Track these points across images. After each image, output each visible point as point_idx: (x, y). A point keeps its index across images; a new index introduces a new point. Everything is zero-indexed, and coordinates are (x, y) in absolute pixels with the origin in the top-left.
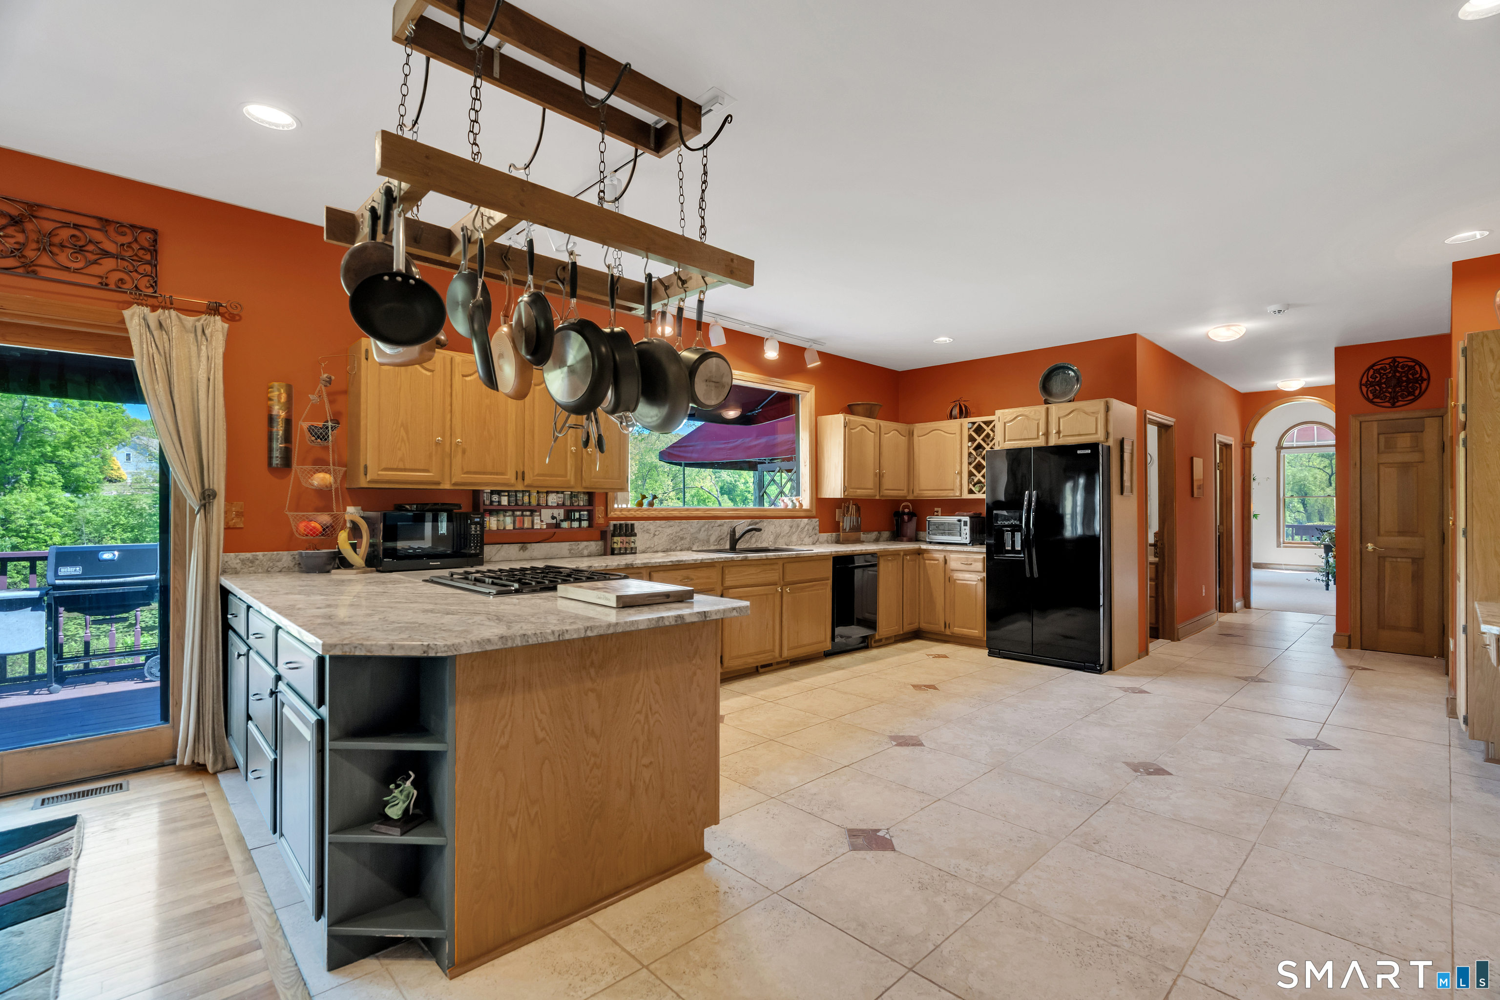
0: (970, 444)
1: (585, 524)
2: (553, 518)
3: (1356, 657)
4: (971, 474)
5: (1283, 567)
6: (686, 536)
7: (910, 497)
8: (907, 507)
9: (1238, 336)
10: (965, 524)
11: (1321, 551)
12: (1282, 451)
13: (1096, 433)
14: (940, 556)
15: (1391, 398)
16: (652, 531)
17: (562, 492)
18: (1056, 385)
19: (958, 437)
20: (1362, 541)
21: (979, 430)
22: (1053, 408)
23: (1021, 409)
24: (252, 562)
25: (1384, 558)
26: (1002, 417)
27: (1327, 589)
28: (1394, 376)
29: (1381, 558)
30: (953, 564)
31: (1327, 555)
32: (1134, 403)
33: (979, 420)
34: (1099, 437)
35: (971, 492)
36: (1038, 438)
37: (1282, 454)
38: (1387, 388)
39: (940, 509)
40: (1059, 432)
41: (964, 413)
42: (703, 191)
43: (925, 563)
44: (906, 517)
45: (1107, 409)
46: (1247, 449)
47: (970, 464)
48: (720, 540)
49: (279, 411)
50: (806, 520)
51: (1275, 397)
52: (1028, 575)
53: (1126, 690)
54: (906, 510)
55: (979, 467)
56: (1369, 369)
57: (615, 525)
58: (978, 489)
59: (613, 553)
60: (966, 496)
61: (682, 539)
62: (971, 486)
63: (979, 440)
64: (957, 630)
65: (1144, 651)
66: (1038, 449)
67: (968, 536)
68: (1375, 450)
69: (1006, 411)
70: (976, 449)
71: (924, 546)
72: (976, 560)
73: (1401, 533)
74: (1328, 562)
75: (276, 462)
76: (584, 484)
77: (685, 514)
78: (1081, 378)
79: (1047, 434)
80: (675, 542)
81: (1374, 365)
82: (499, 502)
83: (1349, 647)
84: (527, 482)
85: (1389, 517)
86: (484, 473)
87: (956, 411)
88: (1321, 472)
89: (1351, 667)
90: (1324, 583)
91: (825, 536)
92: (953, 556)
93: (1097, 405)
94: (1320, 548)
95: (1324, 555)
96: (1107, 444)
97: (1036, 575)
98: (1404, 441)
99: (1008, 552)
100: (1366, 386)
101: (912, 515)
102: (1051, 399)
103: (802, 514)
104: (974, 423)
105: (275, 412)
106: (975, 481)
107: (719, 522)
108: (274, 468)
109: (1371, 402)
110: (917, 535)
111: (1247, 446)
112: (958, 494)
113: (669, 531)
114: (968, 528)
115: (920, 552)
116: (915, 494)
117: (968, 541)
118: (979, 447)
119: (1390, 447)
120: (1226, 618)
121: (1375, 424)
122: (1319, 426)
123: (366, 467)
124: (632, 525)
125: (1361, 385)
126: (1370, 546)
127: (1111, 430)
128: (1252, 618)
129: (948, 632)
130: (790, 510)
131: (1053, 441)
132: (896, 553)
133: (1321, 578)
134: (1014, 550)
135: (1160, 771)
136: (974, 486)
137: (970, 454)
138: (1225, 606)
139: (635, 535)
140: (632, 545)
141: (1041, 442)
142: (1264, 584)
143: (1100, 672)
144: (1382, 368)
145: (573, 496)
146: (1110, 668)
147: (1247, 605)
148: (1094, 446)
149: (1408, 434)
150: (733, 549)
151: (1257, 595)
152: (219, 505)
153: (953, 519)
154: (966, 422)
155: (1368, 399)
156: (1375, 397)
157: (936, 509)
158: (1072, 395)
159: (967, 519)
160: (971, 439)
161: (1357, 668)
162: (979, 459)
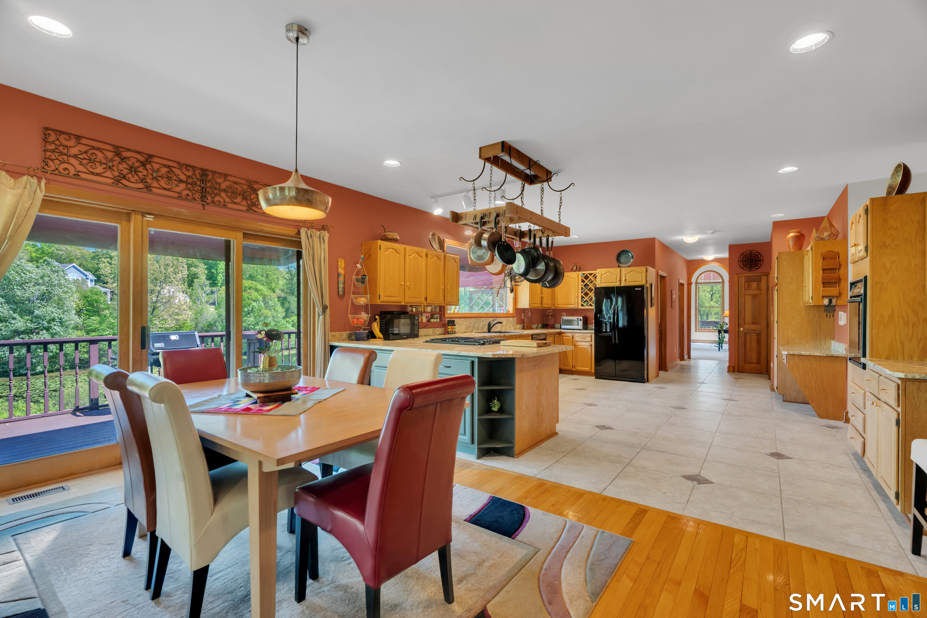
0: (582, 283)
1: (438, 320)
2: (427, 317)
3: (736, 375)
4: (582, 297)
5: (698, 341)
6: (471, 326)
7: (553, 308)
8: (550, 312)
9: (695, 241)
10: (581, 320)
11: (717, 334)
12: (698, 285)
13: (642, 281)
14: (570, 335)
15: (749, 267)
16: (460, 324)
17: (431, 306)
18: (623, 259)
19: (577, 280)
20: (739, 327)
21: (586, 277)
22: (624, 270)
23: (608, 269)
24: (335, 336)
25: (747, 334)
26: (599, 272)
27: (719, 351)
28: (751, 258)
29: (746, 334)
30: (576, 339)
31: (719, 335)
32: (655, 268)
33: (586, 273)
34: (643, 283)
35: (582, 305)
36: (616, 282)
37: (698, 286)
38: (748, 263)
39: (565, 313)
40: (626, 280)
41: (579, 269)
42: (560, 206)
43: (563, 339)
44: (550, 317)
45: (647, 271)
46: (689, 286)
47: (582, 292)
48: (482, 328)
49: (341, 271)
50: (512, 318)
51: (702, 262)
52: (614, 342)
53: (658, 388)
54: (550, 314)
55: (586, 294)
56: (741, 255)
57: (448, 321)
58: (586, 304)
59: (448, 334)
60: (580, 307)
61: (470, 327)
62: (582, 303)
63: (586, 282)
64: (579, 368)
65: (658, 375)
66: (617, 287)
67: (582, 326)
68: (744, 289)
69: (602, 269)
70: (585, 286)
71: (562, 331)
72: (587, 337)
73: (753, 323)
74: (719, 338)
75: (340, 293)
76: (445, 303)
77: (470, 315)
78: (634, 256)
79: (620, 281)
80: (467, 329)
81: (743, 253)
82: (412, 311)
83: (734, 372)
84: (428, 301)
85: (748, 317)
86: (415, 298)
87: (575, 268)
88: (708, 294)
89: (736, 378)
90: (718, 348)
91: (519, 326)
92: (576, 335)
93: (643, 269)
94: (716, 332)
95: (718, 335)
96: (646, 286)
97: (617, 342)
98: (754, 285)
99: (604, 332)
100: (740, 261)
101: (552, 316)
102: (621, 265)
103: (510, 315)
104: (584, 274)
105: (339, 271)
106: (585, 300)
107: (482, 319)
108: (341, 296)
109: (742, 268)
110: (554, 325)
111: (690, 284)
112: (576, 306)
113: (465, 323)
114: (582, 322)
115: (560, 333)
116: (555, 306)
117: (582, 328)
118: (586, 285)
119: (749, 287)
120: (683, 362)
121: (744, 278)
122: (714, 273)
123: (380, 296)
124: (454, 321)
125: (738, 261)
126: (742, 329)
127: (648, 280)
128: (692, 362)
129: (574, 370)
130: (506, 314)
131: (623, 284)
132: (551, 334)
133: (717, 345)
134: (606, 332)
135: (683, 408)
136: (584, 303)
137: (582, 288)
138: (682, 358)
139: (455, 325)
140: (454, 330)
141: (617, 284)
142: (696, 349)
143: (644, 382)
144: (746, 255)
145: (435, 308)
146: (648, 381)
147: (689, 357)
148: (642, 287)
149: (756, 282)
150: (489, 331)
151: (693, 354)
152: (328, 311)
153: (575, 318)
154: (580, 273)
155: (741, 267)
156: (744, 266)
157: (563, 313)
158: (630, 264)
159: (581, 318)
160: (583, 281)
161: (738, 378)
162: (586, 290)
